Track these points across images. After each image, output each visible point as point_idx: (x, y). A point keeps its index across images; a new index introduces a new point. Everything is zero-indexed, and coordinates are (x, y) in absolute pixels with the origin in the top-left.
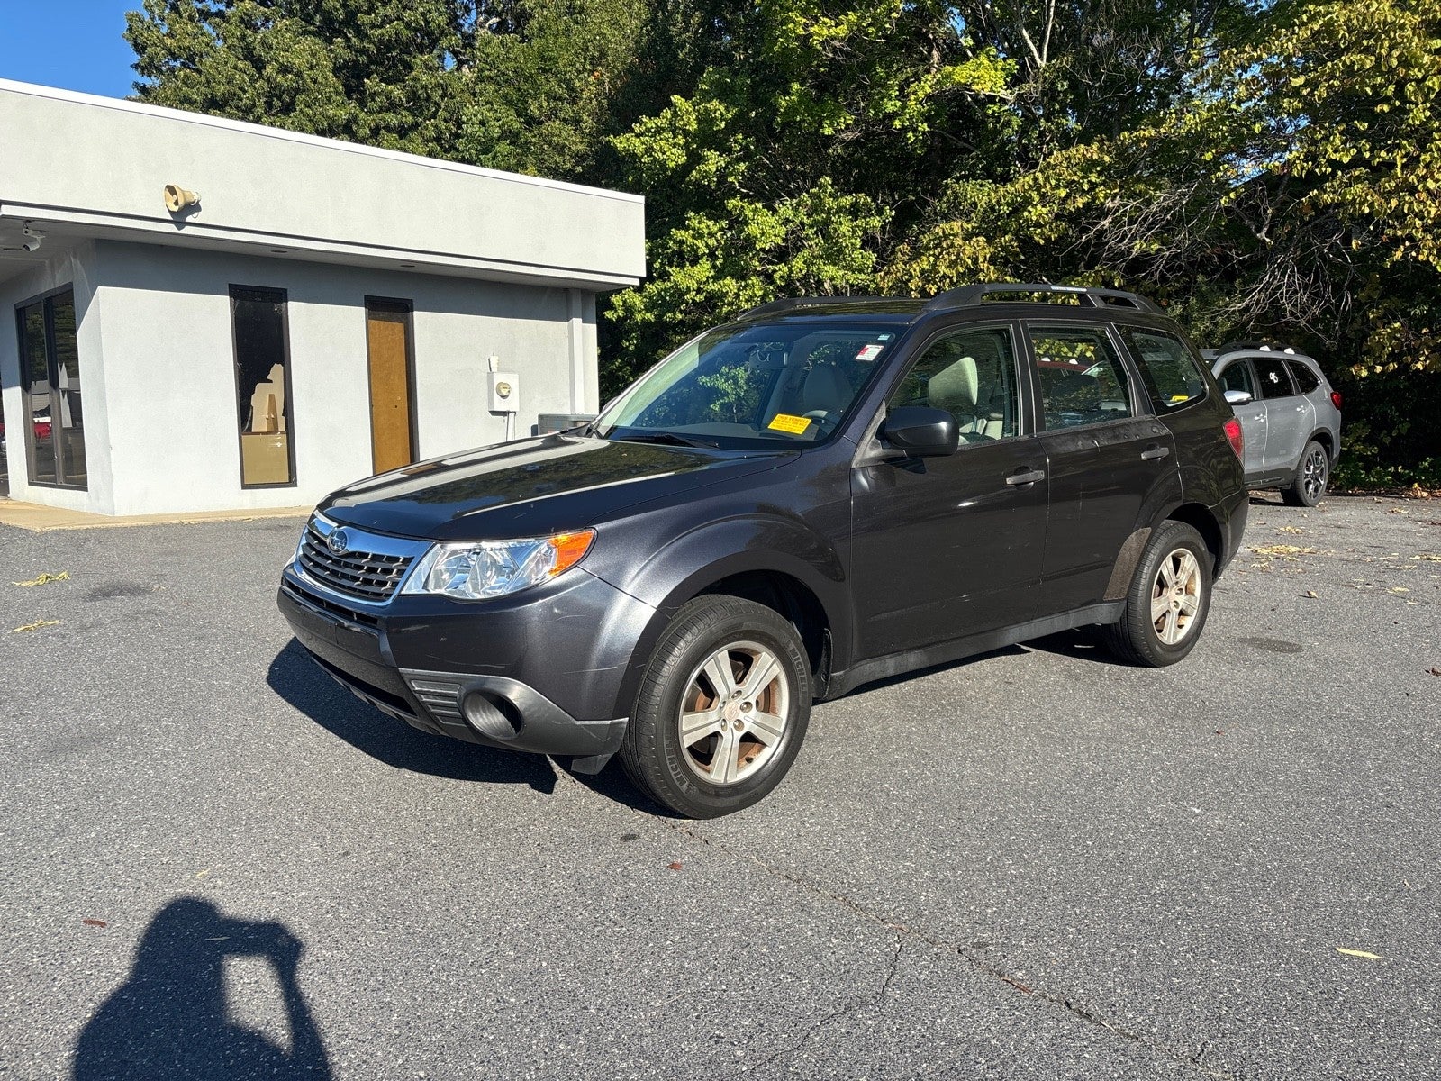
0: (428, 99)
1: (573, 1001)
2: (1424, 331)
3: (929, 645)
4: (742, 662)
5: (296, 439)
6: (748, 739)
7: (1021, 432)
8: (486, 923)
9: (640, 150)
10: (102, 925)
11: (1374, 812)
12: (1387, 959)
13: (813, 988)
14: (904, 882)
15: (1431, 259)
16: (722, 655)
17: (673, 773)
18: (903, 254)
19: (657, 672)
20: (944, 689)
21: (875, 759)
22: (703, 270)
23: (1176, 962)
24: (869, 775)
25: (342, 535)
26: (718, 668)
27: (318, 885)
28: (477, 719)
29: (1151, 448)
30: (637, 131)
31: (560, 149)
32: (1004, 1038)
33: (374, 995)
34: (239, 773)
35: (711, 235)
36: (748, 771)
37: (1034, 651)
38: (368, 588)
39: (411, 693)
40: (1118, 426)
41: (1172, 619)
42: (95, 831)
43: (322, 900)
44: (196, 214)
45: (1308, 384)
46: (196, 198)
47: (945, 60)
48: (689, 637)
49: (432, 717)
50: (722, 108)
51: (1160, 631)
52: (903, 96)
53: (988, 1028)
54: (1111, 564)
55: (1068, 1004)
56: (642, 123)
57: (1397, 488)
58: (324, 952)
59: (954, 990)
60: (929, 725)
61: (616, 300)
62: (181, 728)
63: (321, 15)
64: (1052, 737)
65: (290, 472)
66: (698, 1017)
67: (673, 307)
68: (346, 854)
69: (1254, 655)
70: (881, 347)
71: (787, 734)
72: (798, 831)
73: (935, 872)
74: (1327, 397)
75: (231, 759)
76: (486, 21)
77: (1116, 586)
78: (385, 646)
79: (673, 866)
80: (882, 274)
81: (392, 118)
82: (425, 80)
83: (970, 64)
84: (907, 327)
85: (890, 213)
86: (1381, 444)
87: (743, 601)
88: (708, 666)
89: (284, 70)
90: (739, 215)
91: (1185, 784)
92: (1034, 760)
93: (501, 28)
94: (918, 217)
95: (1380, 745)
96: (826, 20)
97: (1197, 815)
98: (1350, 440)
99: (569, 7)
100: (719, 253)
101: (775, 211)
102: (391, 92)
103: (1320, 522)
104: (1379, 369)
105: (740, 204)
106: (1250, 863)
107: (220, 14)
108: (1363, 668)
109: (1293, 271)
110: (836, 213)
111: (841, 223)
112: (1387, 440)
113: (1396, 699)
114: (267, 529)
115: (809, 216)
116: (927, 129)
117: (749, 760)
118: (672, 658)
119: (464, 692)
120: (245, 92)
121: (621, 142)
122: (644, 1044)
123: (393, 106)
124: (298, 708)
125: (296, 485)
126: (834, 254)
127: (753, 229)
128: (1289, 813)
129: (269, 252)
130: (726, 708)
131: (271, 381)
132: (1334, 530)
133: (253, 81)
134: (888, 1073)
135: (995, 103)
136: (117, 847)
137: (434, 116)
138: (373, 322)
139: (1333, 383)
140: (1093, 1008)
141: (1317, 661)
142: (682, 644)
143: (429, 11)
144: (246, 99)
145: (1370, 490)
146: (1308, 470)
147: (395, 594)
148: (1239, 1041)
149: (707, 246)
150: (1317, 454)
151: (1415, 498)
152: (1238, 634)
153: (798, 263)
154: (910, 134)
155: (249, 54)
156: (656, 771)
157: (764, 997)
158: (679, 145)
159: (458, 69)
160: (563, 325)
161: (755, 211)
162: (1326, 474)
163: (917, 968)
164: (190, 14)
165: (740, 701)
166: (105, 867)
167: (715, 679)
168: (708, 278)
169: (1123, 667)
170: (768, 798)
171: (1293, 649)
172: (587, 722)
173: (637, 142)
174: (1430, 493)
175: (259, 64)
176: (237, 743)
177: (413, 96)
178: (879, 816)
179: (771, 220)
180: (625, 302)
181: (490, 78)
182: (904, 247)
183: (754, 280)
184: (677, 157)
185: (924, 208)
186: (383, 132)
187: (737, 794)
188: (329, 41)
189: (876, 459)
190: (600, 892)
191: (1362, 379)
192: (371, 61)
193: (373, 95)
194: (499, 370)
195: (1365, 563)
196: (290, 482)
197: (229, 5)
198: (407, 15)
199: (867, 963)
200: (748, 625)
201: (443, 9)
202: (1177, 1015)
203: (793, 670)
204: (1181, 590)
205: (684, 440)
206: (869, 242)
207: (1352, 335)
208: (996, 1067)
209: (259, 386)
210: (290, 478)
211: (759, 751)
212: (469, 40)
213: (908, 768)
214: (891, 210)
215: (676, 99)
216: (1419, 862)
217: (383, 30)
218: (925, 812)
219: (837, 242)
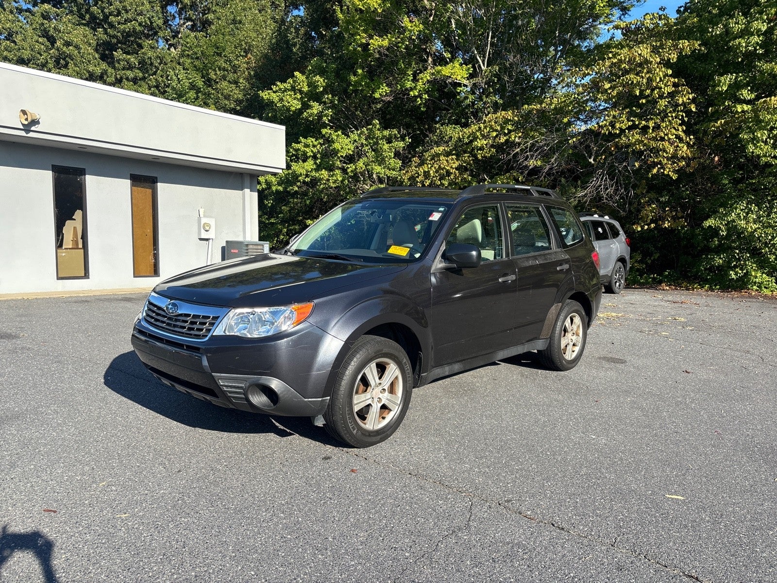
0: (152, 64)
1: (319, 536)
2: (667, 209)
3: (464, 360)
4: (382, 369)
5: (89, 252)
6: (384, 407)
7: (504, 256)
8: (264, 501)
9: (276, 99)
10: (55, 512)
11: (671, 435)
12: (687, 499)
13: (435, 524)
14: (466, 474)
15: (670, 173)
16: (373, 365)
17: (350, 425)
18: (415, 162)
19: (343, 374)
20: (465, 383)
21: (439, 417)
22: (310, 165)
23: (597, 504)
24: (438, 425)
25: (174, 305)
26: (371, 372)
27: (169, 487)
28: (254, 399)
29: (561, 265)
30: (274, 90)
31: (227, 97)
32: (528, 540)
33: (216, 538)
34: (105, 433)
35: (314, 146)
36: (384, 423)
37: (503, 364)
38: (192, 332)
39: (218, 386)
40: (546, 254)
41: (570, 348)
42: (33, 464)
43: (174, 494)
44: (37, 126)
45: (616, 234)
46: (38, 117)
47: (435, 63)
48: (358, 356)
49: (228, 399)
50: (321, 80)
51: (564, 354)
52: (415, 80)
53: (520, 537)
54: (543, 320)
55: (553, 525)
56: (277, 85)
57: (654, 285)
58: (183, 519)
59: (501, 521)
60: (461, 400)
61: (262, 179)
62: (64, 410)
63: (90, 15)
64: (521, 405)
65: (85, 270)
66: (383, 540)
67: (293, 183)
68: (179, 471)
69: (607, 365)
70: (441, 214)
71: (401, 405)
72: (410, 452)
73: (480, 469)
74: (624, 240)
75: (98, 426)
76: (184, 23)
77: (545, 332)
78: (205, 362)
79: (353, 471)
80: (404, 172)
81: (130, 74)
82: (150, 54)
83: (449, 66)
84: (453, 204)
85: (408, 140)
86: (646, 264)
87: (383, 338)
88: (367, 370)
89: (68, 44)
90: (329, 137)
91: (586, 425)
92: (515, 416)
93: (193, 28)
94: (422, 143)
95: (669, 405)
96: (377, 38)
97: (594, 439)
98: (633, 260)
99: (233, 20)
100: (319, 156)
101: (348, 136)
102: (129, 59)
103: (623, 301)
104: (646, 227)
105: (329, 131)
106: (621, 459)
107: (28, 10)
108: (655, 370)
109: (606, 178)
110: (381, 139)
111: (384, 145)
112: (649, 262)
113: (672, 384)
114: (75, 302)
115: (366, 140)
116: (427, 98)
117: (384, 418)
118: (350, 367)
119: (248, 384)
120: (41, 55)
121: (265, 95)
122: (360, 553)
123: (130, 68)
124: (128, 398)
125: (89, 278)
126: (380, 160)
127: (337, 146)
128: (634, 437)
129: (76, 148)
130: (374, 392)
131: (75, 220)
132: (630, 305)
133: (48, 49)
134: (479, 559)
135: (461, 87)
136: (49, 472)
137: (155, 73)
138: (133, 188)
139: (625, 233)
140: (564, 525)
141: (634, 367)
142: (355, 359)
143: (153, 17)
144: (42, 59)
145: (642, 286)
146: (616, 276)
147: (210, 335)
148: (631, 536)
149: (312, 151)
150: (620, 268)
151: (664, 290)
152: (597, 355)
153: (361, 164)
154: (419, 99)
155: (45, 34)
156: (342, 424)
157: (413, 529)
158: (298, 99)
159: (169, 49)
160: (240, 192)
161: (338, 136)
162: (624, 277)
163: (483, 512)
164: (11, 9)
165: (380, 388)
166: (46, 483)
167: (370, 377)
168: (312, 169)
169: (547, 371)
170: (392, 437)
171: (623, 362)
172: (310, 399)
173: (274, 95)
174: (670, 287)
175: (52, 40)
176: (99, 418)
177: (142, 63)
178: (447, 444)
179: (347, 141)
180: (266, 180)
181: (188, 55)
182: (416, 159)
183: (337, 172)
184: (296, 105)
185: (425, 138)
186: (124, 80)
187: (379, 435)
188: (95, 30)
189: (441, 269)
190: (319, 485)
191: (638, 232)
192: (119, 42)
193: (118, 61)
194: (205, 216)
195: (647, 321)
196: (85, 276)
197: (35, 5)
198: (139, 18)
199: (458, 511)
200: (385, 350)
201: (160, 16)
202: (602, 526)
203: (405, 373)
204: (574, 333)
205: (345, 257)
206: (397, 155)
207: (633, 210)
208: (527, 553)
209: (68, 222)
210: (85, 274)
211: (388, 413)
212: (175, 34)
213: (456, 421)
214: (409, 139)
215: (297, 74)
216: (694, 457)
217: (125, 26)
218: (469, 441)
219: (381, 154)
